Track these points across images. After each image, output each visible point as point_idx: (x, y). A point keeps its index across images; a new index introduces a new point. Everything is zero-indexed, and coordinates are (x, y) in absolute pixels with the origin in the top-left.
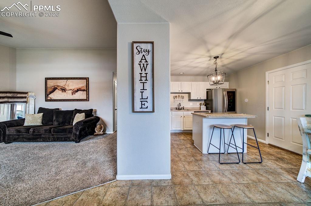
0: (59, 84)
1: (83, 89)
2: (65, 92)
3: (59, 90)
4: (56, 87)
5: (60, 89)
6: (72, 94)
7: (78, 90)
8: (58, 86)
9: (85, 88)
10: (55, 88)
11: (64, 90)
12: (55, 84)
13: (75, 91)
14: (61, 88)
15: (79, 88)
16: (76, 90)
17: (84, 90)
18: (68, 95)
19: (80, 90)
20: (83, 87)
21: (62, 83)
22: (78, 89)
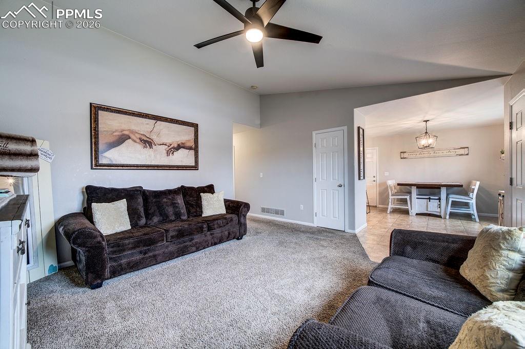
0: (134, 128)
1: (188, 144)
2: (151, 147)
3: (135, 141)
4: (126, 133)
5: (138, 141)
6: (168, 154)
7: (179, 147)
8: (133, 132)
9: (192, 144)
10: (124, 135)
11: (147, 143)
12: (125, 127)
13: (174, 148)
14: (140, 139)
15: (182, 143)
16: (176, 146)
17: (190, 148)
18: (157, 156)
19: (184, 148)
20: (189, 141)
21: (143, 126)
22: (179, 145)
